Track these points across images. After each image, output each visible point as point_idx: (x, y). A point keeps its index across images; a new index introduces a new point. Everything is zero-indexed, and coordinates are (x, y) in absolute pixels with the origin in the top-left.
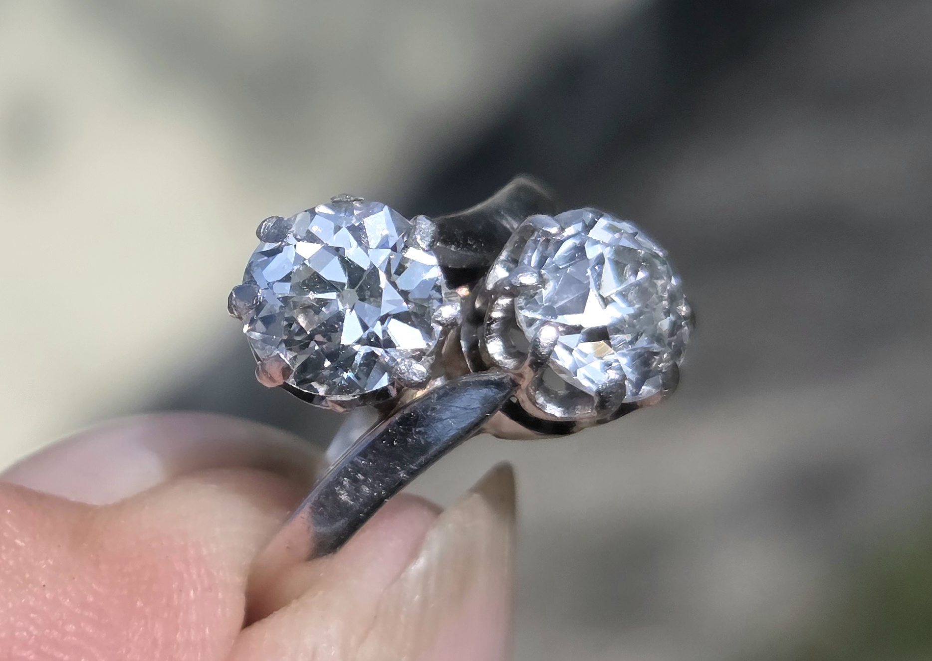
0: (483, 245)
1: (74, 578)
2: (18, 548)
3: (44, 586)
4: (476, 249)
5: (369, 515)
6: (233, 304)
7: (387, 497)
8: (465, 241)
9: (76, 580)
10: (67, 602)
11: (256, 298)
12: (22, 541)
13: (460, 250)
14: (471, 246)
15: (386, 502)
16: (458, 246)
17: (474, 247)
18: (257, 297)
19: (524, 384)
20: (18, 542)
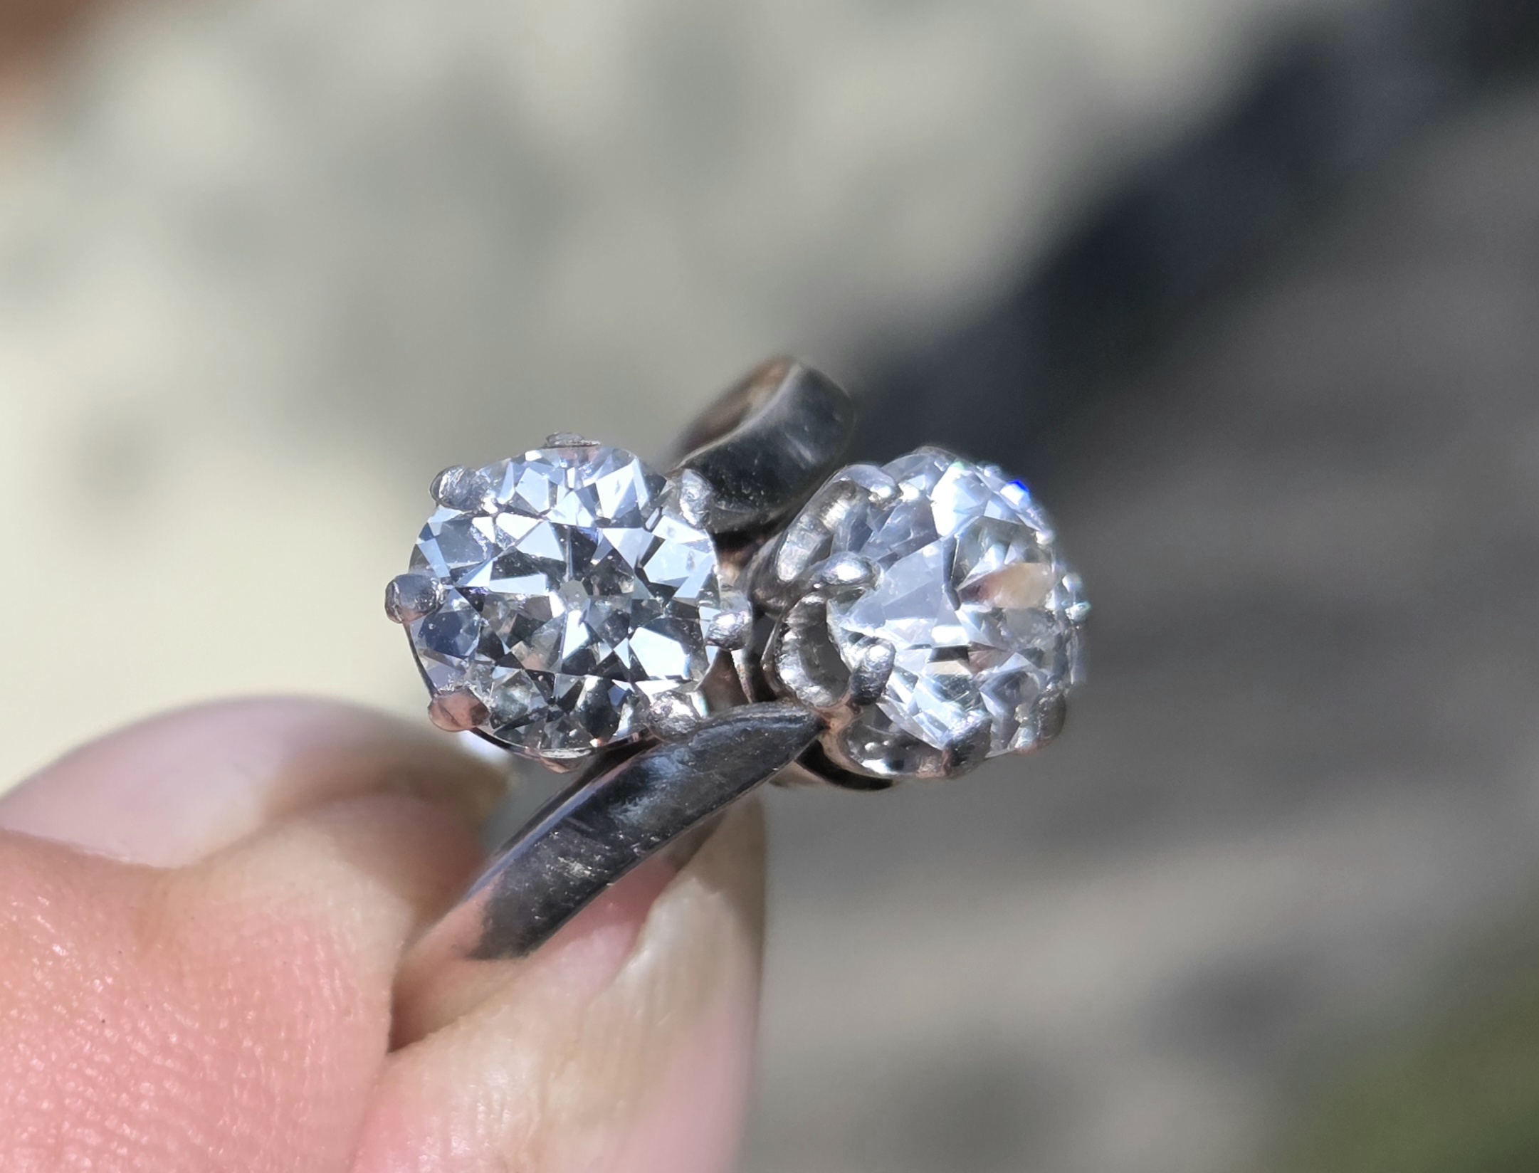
0: (762, 493)
1: (147, 1006)
2: (57, 959)
3: (103, 1021)
4: (754, 502)
5: (580, 903)
6: (394, 603)
7: (611, 878)
8: (738, 489)
9: (151, 1008)
10: (139, 1046)
11: (433, 597)
12: (63, 947)
13: (733, 507)
14: (747, 497)
15: (608, 886)
16: (729, 502)
17: (751, 498)
18: (435, 595)
19: (836, 725)
20: (57, 949)
